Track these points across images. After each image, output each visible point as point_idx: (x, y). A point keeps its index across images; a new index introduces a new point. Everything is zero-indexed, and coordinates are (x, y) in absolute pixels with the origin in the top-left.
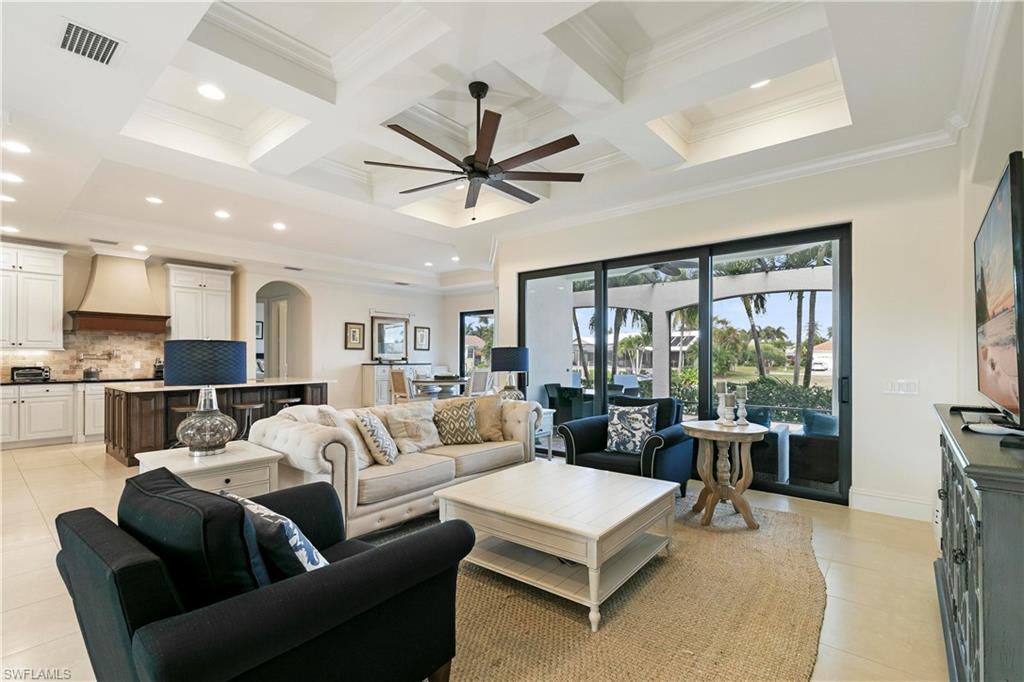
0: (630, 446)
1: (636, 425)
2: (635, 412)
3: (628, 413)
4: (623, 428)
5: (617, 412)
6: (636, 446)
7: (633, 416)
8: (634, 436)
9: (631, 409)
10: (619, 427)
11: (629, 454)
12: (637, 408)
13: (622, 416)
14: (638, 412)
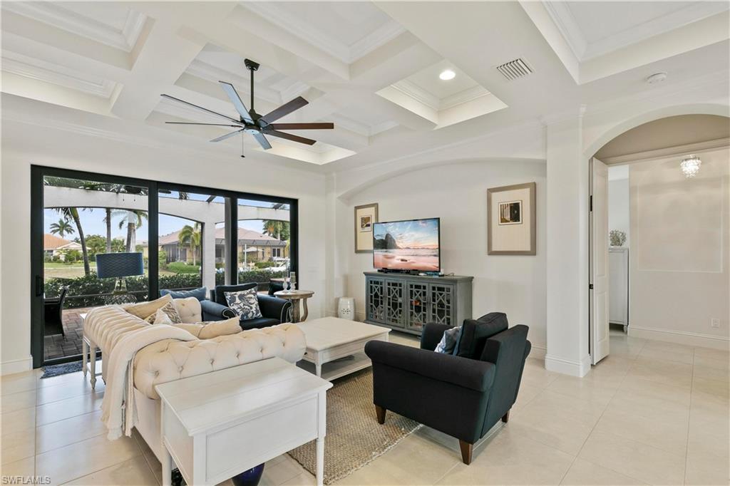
0: (250, 315)
1: (252, 301)
2: (248, 294)
3: (244, 295)
4: (244, 305)
5: (237, 296)
6: (253, 314)
7: (248, 296)
8: (251, 308)
9: (245, 292)
10: (242, 305)
11: (249, 320)
12: (248, 291)
13: (241, 297)
14: (250, 293)
